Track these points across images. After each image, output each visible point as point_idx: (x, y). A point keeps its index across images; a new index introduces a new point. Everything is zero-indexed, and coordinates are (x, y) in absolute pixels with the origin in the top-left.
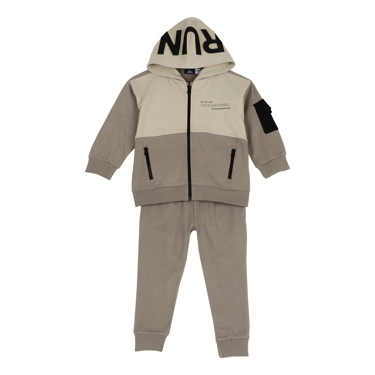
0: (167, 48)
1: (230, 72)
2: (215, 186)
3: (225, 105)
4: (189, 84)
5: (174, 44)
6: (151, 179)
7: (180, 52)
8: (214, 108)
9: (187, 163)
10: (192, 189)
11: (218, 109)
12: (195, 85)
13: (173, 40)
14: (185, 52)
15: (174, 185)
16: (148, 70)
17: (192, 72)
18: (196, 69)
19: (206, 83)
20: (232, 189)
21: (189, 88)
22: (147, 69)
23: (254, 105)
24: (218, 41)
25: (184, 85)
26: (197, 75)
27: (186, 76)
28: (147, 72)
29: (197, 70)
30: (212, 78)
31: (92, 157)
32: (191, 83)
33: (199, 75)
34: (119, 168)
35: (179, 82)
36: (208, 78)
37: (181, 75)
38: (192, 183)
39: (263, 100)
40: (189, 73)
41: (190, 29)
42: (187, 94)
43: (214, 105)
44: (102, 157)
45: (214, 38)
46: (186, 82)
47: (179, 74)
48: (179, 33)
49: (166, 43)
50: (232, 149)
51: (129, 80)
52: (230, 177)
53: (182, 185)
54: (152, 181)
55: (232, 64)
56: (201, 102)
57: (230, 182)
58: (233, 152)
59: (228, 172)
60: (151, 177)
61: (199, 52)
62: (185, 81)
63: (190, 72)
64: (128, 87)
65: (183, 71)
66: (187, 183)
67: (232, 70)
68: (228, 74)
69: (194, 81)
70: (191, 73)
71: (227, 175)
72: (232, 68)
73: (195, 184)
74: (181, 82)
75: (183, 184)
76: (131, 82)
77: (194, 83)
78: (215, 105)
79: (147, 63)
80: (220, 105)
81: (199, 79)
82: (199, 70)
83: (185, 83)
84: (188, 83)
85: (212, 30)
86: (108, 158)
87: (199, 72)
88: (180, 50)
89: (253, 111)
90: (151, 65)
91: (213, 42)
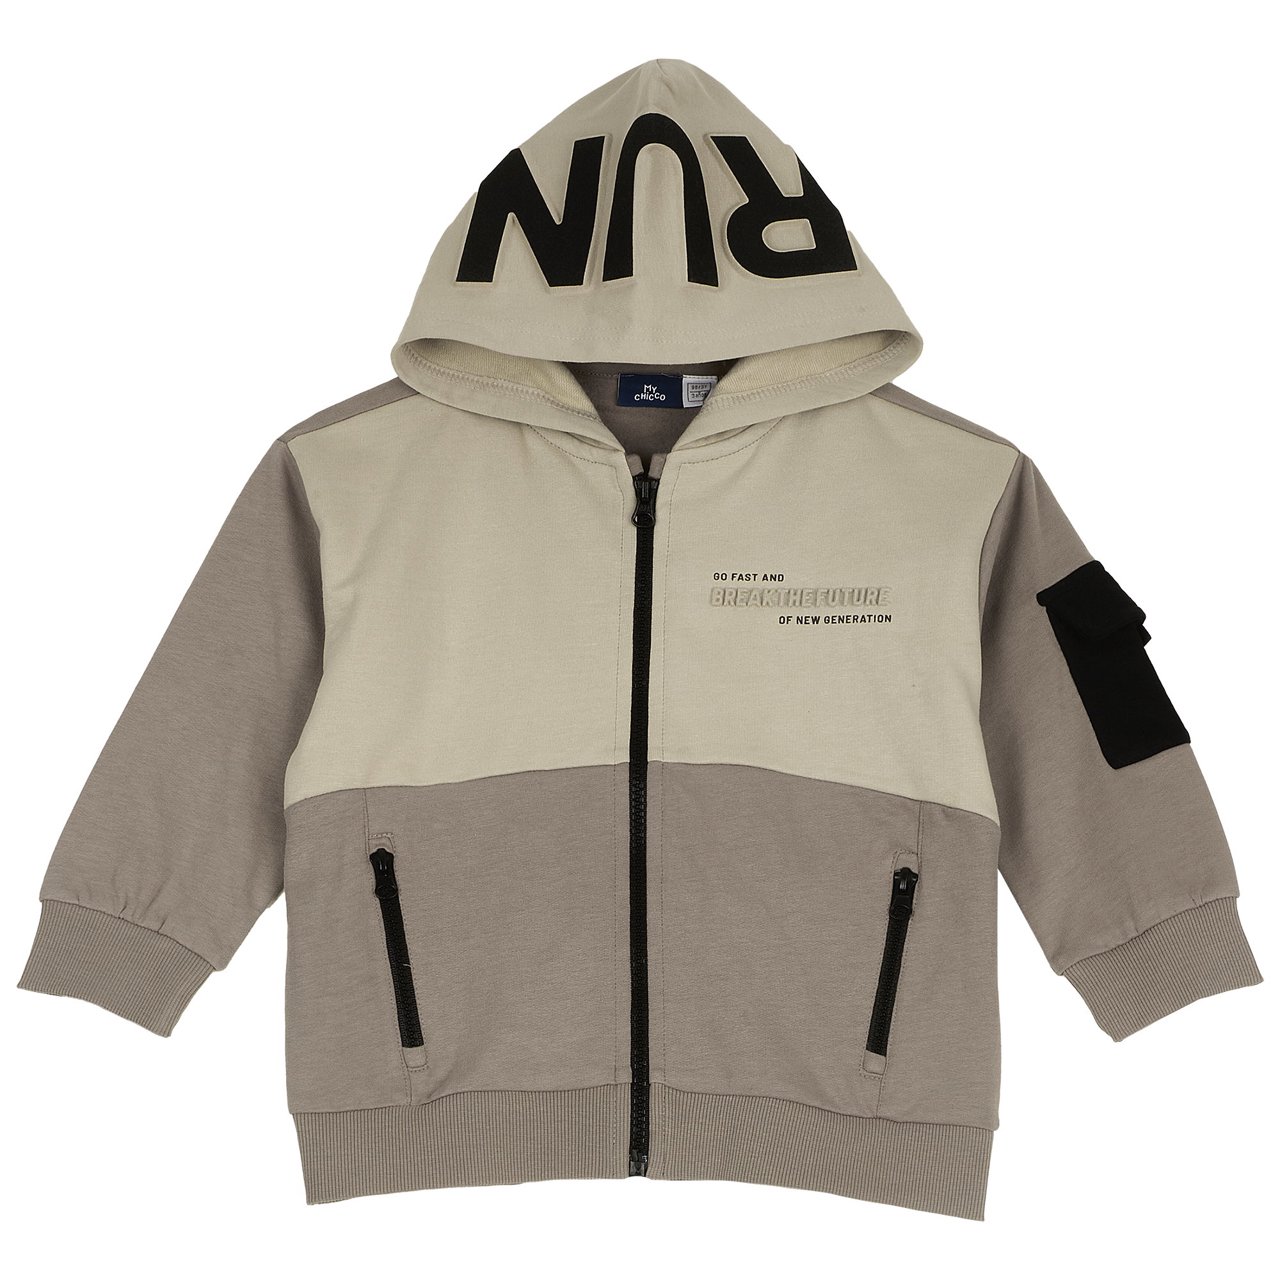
0: (514, 246)
1: (889, 392)
2: (792, 1097)
3: (861, 596)
4: (646, 465)
5: (558, 223)
6: (411, 1045)
7: (592, 269)
8: (795, 613)
9: (625, 951)
10: (652, 1114)
11: (816, 620)
12: (677, 472)
13: (554, 196)
14: (619, 264)
15: (546, 1082)
16: (397, 382)
17: (663, 398)
18: (687, 379)
19: (748, 464)
20: (888, 1115)
21: (646, 491)
22: (390, 374)
23: (1043, 598)
24: (816, 206)
25: (616, 472)
26: (696, 411)
27: (628, 415)
28: (396, 390)
29: (695, 386)
30: (785, 433)
31: (61, 896)
32: (656, 459)
33: (704, 412)
34: (223, 964)
35: (585, 451)
36: (761, 431)
37: (597, 408)
38: (655, 1078)
39: (1096, 567)
40: (644, 403)
41: (654, 129)
42: (634, 530)
43: (792, 598)
44: (122, 901)
45: (791, 188)
46: (628, 453)
47: (585, 404)
48: (587, 154)
49: (511, 215)
50: (900, 867)
51: (283, 440)
52: (878, 1041)
53: (595, 1083)
54: (415, 1055)
55: (900, 341)
56: (717, 576)
57: (878, 1069)
58: (904, 888)
59: (869, 1013)
60: (411, 1034)
61: (702, 270)
62: (619, 446)
63: (649, 393)
64: (277, 476)
65: (612, 387)
66: (626, 1077)
67: (901, 381)
68: (879, 406)
69: (677, 446)
70: (656, 403)
71: (863, 1031)
72: (900, 369)
73: (673, 1081)
74: (597, 453)
75: (598, 1078)
76: (294, 446)
77: (674, 457)
78: (798, 596)
79: (392, 331)
80: (830, 596)
81: (706, 438)
82: (703, 385)
83: (620, 458)
84: (636, 459)
85: (785, 141)
86: (155, 906)
87: (706, 396)
88: (594, 255)
89: (1033, 630)
90: (419, 348)
91: (788, 209)
